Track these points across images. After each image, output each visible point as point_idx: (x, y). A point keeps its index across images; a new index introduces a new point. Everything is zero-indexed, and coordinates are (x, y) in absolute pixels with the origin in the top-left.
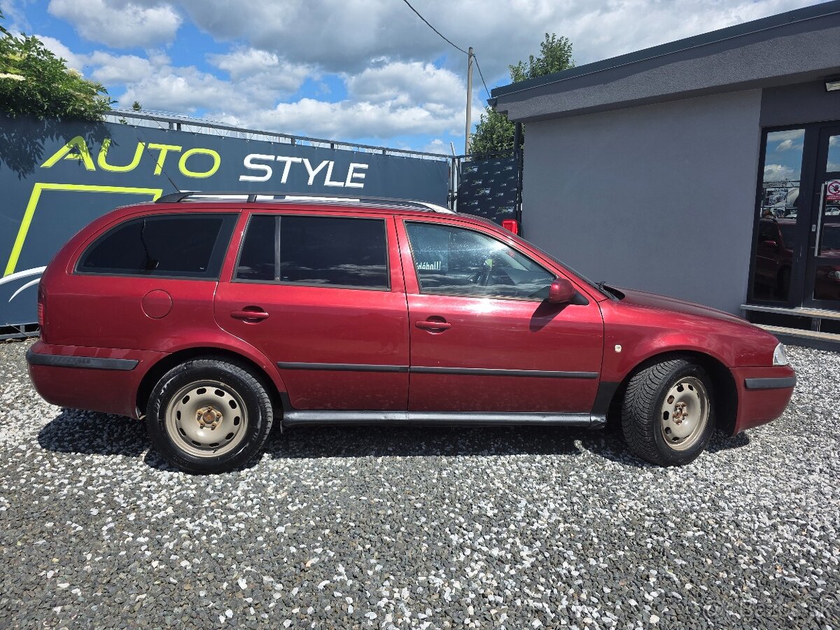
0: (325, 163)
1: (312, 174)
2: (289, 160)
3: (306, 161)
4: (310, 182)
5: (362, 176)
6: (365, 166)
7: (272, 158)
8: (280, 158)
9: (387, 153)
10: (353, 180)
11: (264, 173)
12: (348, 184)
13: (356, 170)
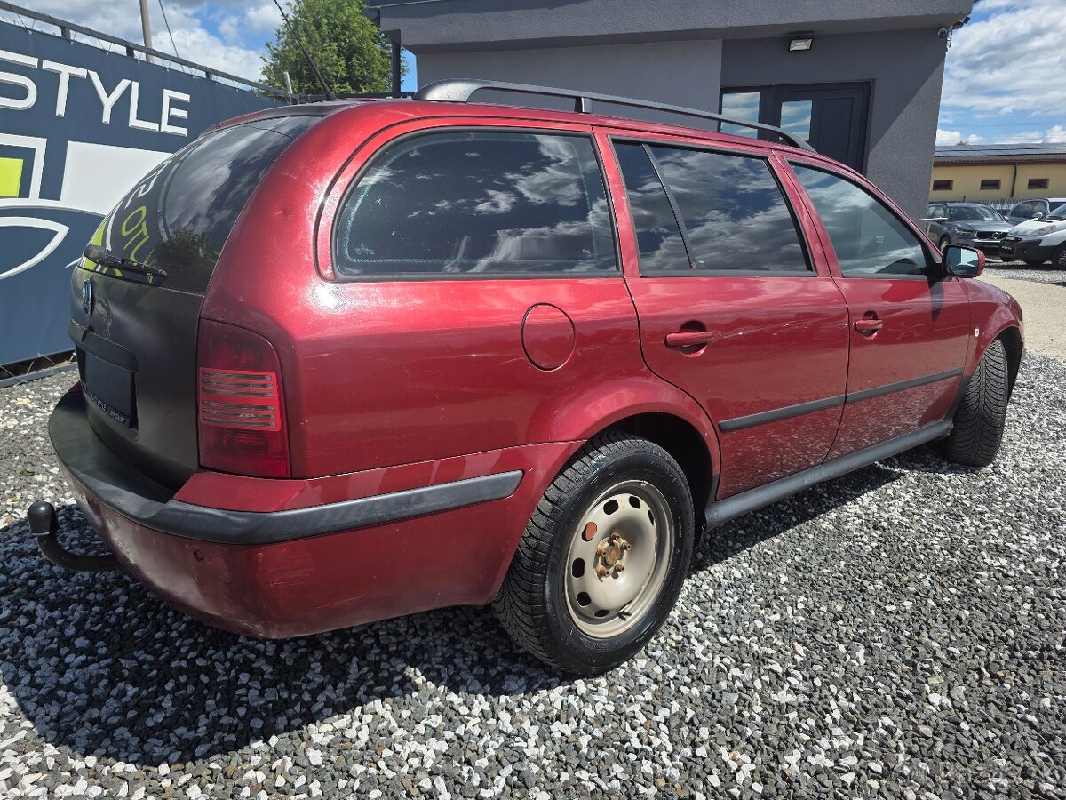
0: (124, 83)
1: (108, 102)
2: (66, 71)
3: (94, 76)
4: (106, 118)
5: (184, 114)
6: (186, 97)
7: (33, 61)
8: (47, 65)
9: (214, 77)
10: (173, 121)
11: (21, 93)
12: (166, 128)
13: (174, 103)
